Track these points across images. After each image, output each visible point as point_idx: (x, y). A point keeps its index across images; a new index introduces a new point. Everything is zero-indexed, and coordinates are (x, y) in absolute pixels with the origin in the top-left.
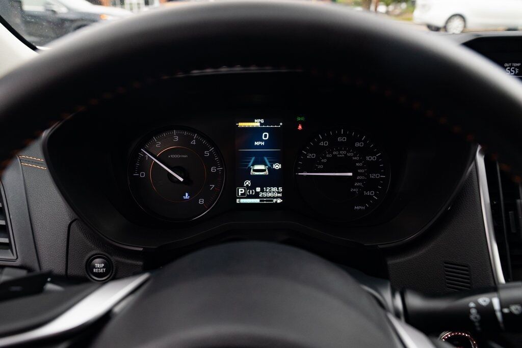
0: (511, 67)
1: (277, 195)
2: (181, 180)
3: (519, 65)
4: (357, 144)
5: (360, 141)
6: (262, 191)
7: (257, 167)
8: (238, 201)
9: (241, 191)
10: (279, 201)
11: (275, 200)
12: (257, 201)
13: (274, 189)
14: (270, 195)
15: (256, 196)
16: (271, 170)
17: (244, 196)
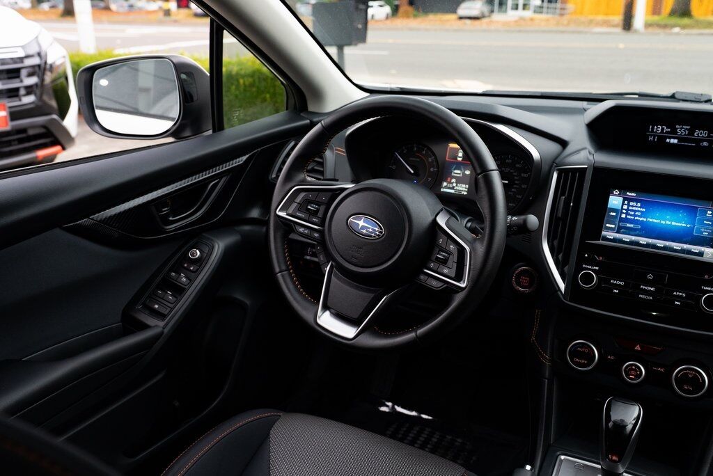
0: (682, 128)
1: (464, 189)
2: (412, 172)
3: (688, 127)
4: (518, 166)
5: (519, 163)
6: (457, 186)
7: (456, 171)
8: (442, 190)
9: (445, 184)
10: (465, 193)
11: (463, 193)
12: (452, 191)
13: (464, 186)
14: (460, 189)
15: (453, 188)
16: (464, 174)
17: (446, 187)
